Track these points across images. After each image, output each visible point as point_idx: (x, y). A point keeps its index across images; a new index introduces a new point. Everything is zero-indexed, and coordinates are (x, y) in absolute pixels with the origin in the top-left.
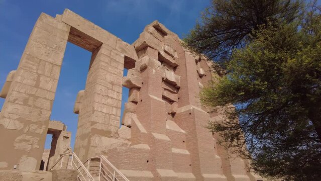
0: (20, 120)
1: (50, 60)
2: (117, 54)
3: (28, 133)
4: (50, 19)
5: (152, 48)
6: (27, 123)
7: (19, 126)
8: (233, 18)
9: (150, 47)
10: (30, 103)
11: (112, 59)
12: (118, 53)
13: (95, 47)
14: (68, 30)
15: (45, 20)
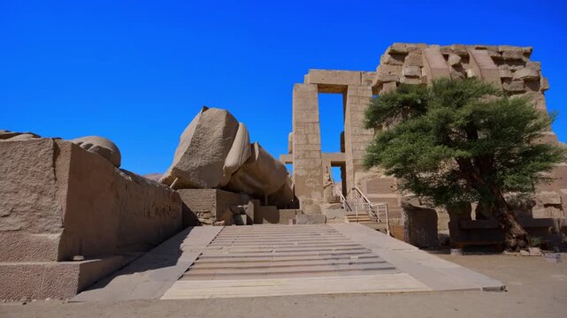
0: (304, 169)
1: (311, 120)
2: (363, 90)
3: (311, 177)
4: (301, 86)
5: (389, 82)
6: (309, 170)
7: (305, 173)
8: (420, 102)
9: (386, 82)
10: (307, 156)
11: (359, 97)
12: (365, 88)
13: (343, 90)
14: (315, 88)
15: (298, 90)
